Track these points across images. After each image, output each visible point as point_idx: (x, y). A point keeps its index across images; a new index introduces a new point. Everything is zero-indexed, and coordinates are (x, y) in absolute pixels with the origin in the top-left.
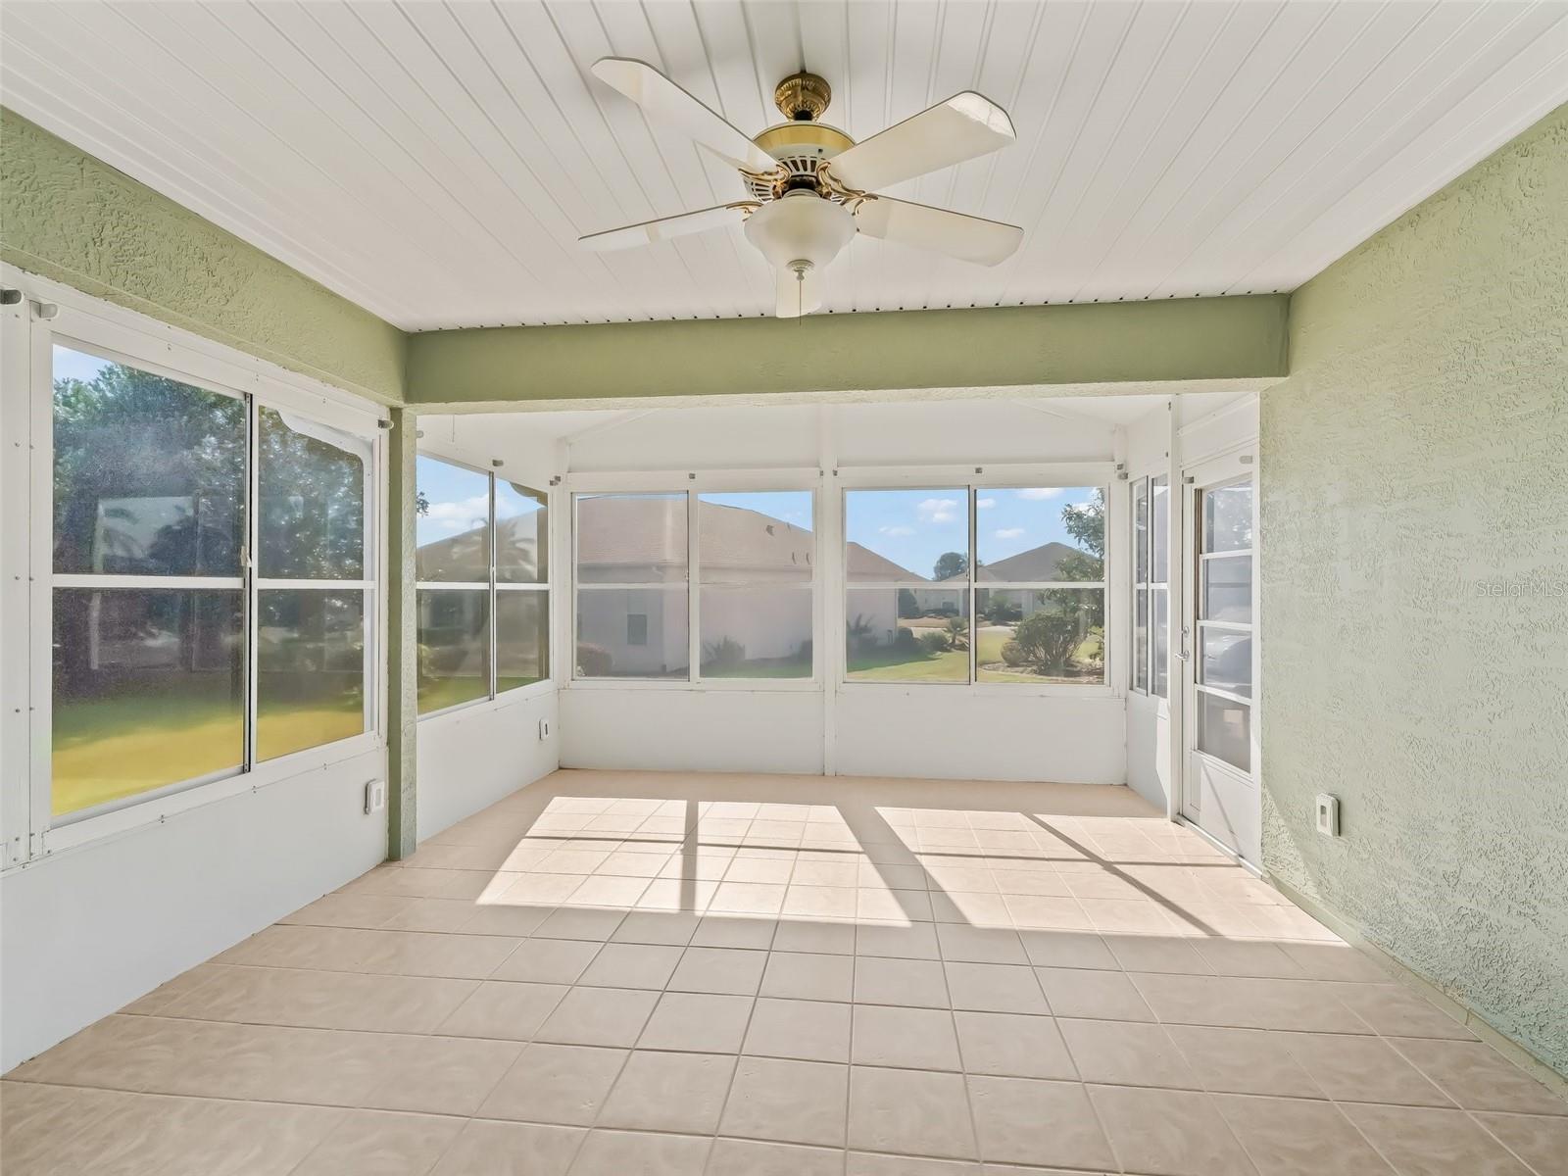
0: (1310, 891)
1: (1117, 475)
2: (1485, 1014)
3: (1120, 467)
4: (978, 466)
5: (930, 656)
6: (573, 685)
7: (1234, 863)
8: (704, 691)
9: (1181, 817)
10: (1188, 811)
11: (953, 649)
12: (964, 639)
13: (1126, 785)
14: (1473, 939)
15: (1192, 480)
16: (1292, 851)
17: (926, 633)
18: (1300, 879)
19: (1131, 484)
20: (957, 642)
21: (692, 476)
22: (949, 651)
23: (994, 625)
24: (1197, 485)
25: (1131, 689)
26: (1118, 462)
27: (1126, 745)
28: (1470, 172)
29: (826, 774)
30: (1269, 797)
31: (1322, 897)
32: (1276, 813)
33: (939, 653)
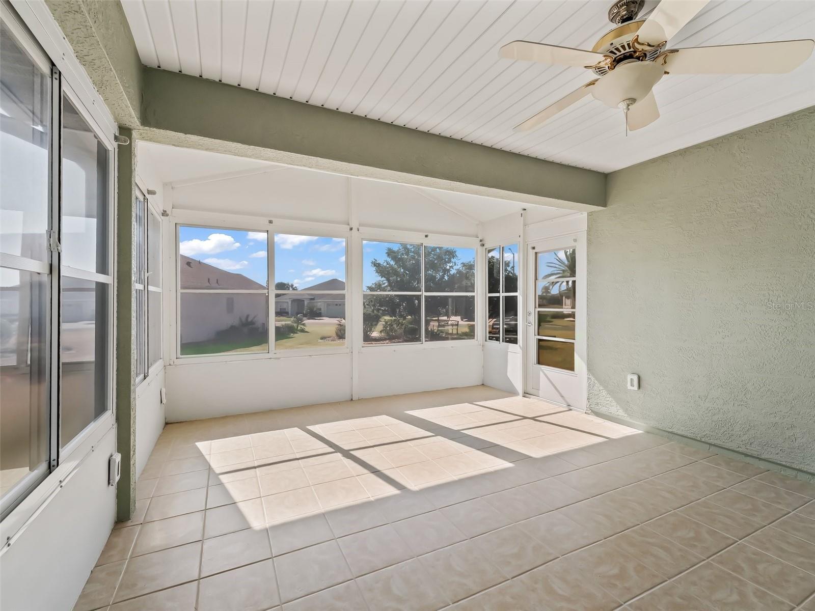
0: (621, 413)
1: (479, 244)
2: (724, 444)
3: (481, 241)
4: (426, 234)
5: (289, 336)
6: (177, 362)
7: (567, 409)
8: (279, 358)
9: (526, 394)
10: (530, 390)
11: (298, 332)
12: (303, 327)
13: (483, 385)
14: (715, 418)
15: (534, 248)
16: (608, 399)
17: (284, 324)
18: (615, 410)
19: (486, 249)
20: (299, 328)
21: (271, 222)
22: (297, 333)
23: (309, 319)
24: (536, 250)
25: (486, 341)
26: (480, 238)
27: (483, 367)
28: (714, 140)
29: (353, 399)
30: (593, 379)
31: (628, 414)
32: (597, 384)
33: (292, 334)
